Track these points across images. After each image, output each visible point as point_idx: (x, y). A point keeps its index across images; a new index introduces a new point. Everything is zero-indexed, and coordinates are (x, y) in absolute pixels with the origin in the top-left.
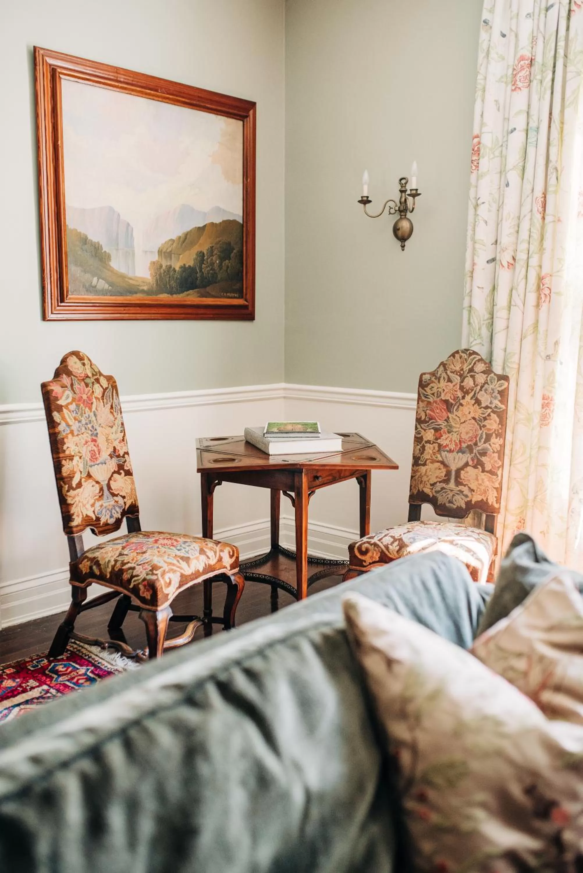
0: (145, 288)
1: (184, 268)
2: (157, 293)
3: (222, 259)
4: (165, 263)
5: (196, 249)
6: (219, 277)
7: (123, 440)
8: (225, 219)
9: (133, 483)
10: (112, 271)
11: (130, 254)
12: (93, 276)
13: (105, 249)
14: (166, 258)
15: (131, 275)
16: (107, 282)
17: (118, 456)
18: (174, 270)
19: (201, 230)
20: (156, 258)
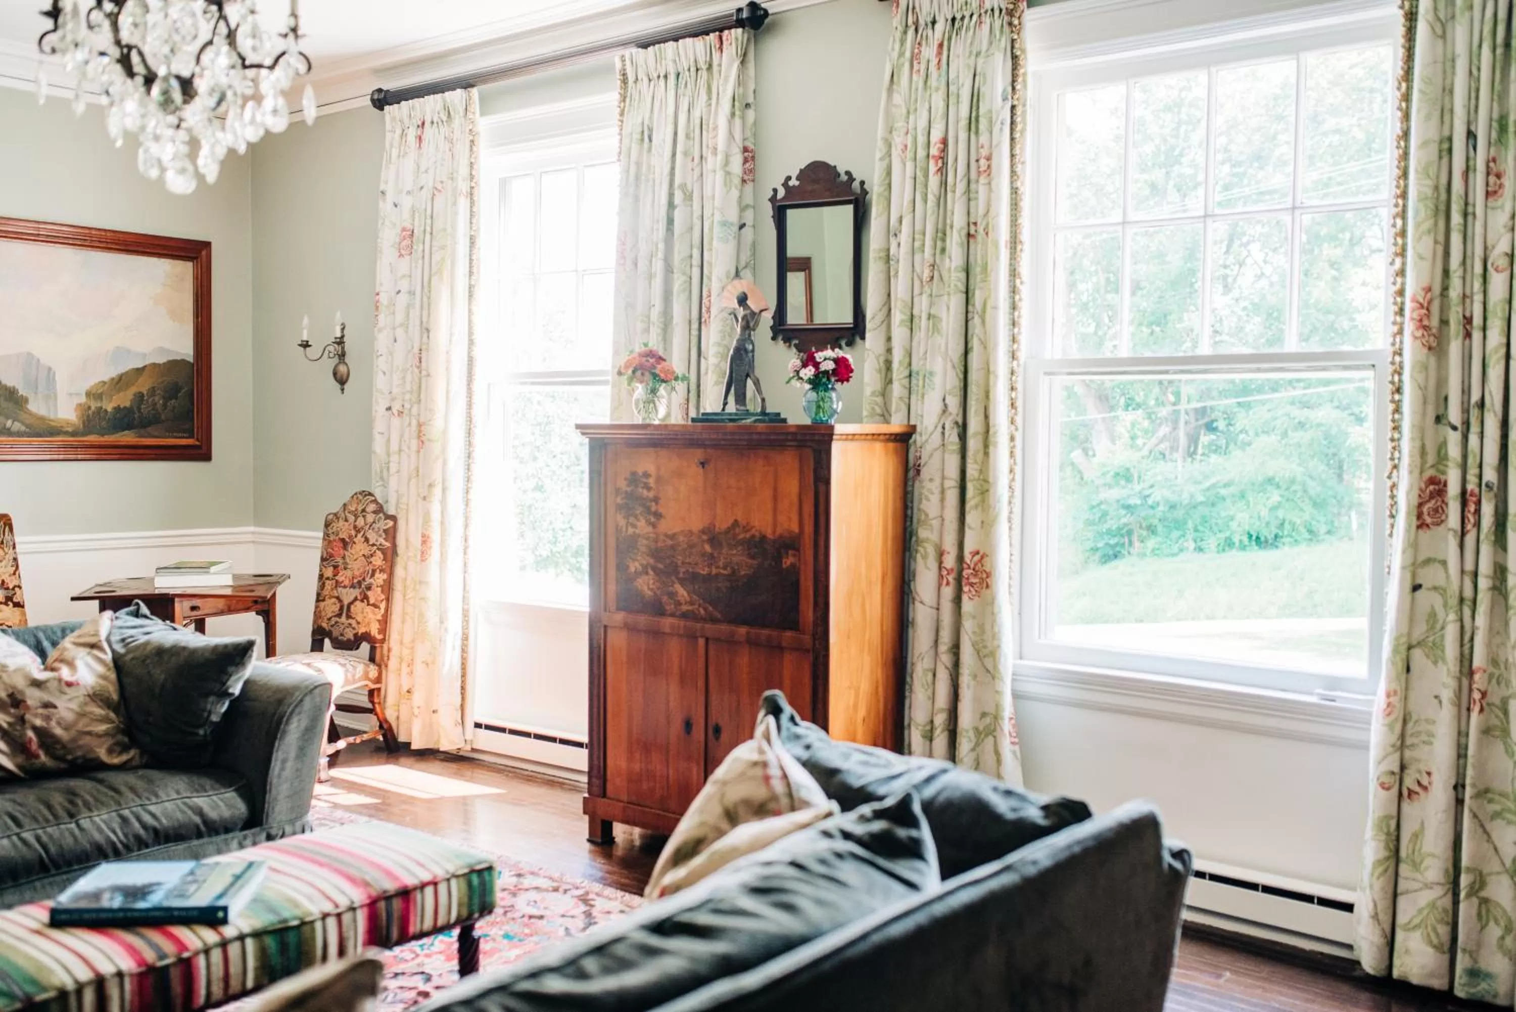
0: (70, 430)
1: (117, 409)
2: (84, 434)
3: (167, 399)
4: (94, 405)
5: (133, 390)
6: (163, 417)
7: (14, 574)
8: (171, 358)
9: (24, 614)
10: (30, 414)
11: (51, 396)
12: (8, 418)
13: (22, 392)
14: (95, 399)
15: (52, 417)
16: (23, 423)
17: (7, 589)
18: (106, 411)
19: (139, 371)
20: (83, 399)
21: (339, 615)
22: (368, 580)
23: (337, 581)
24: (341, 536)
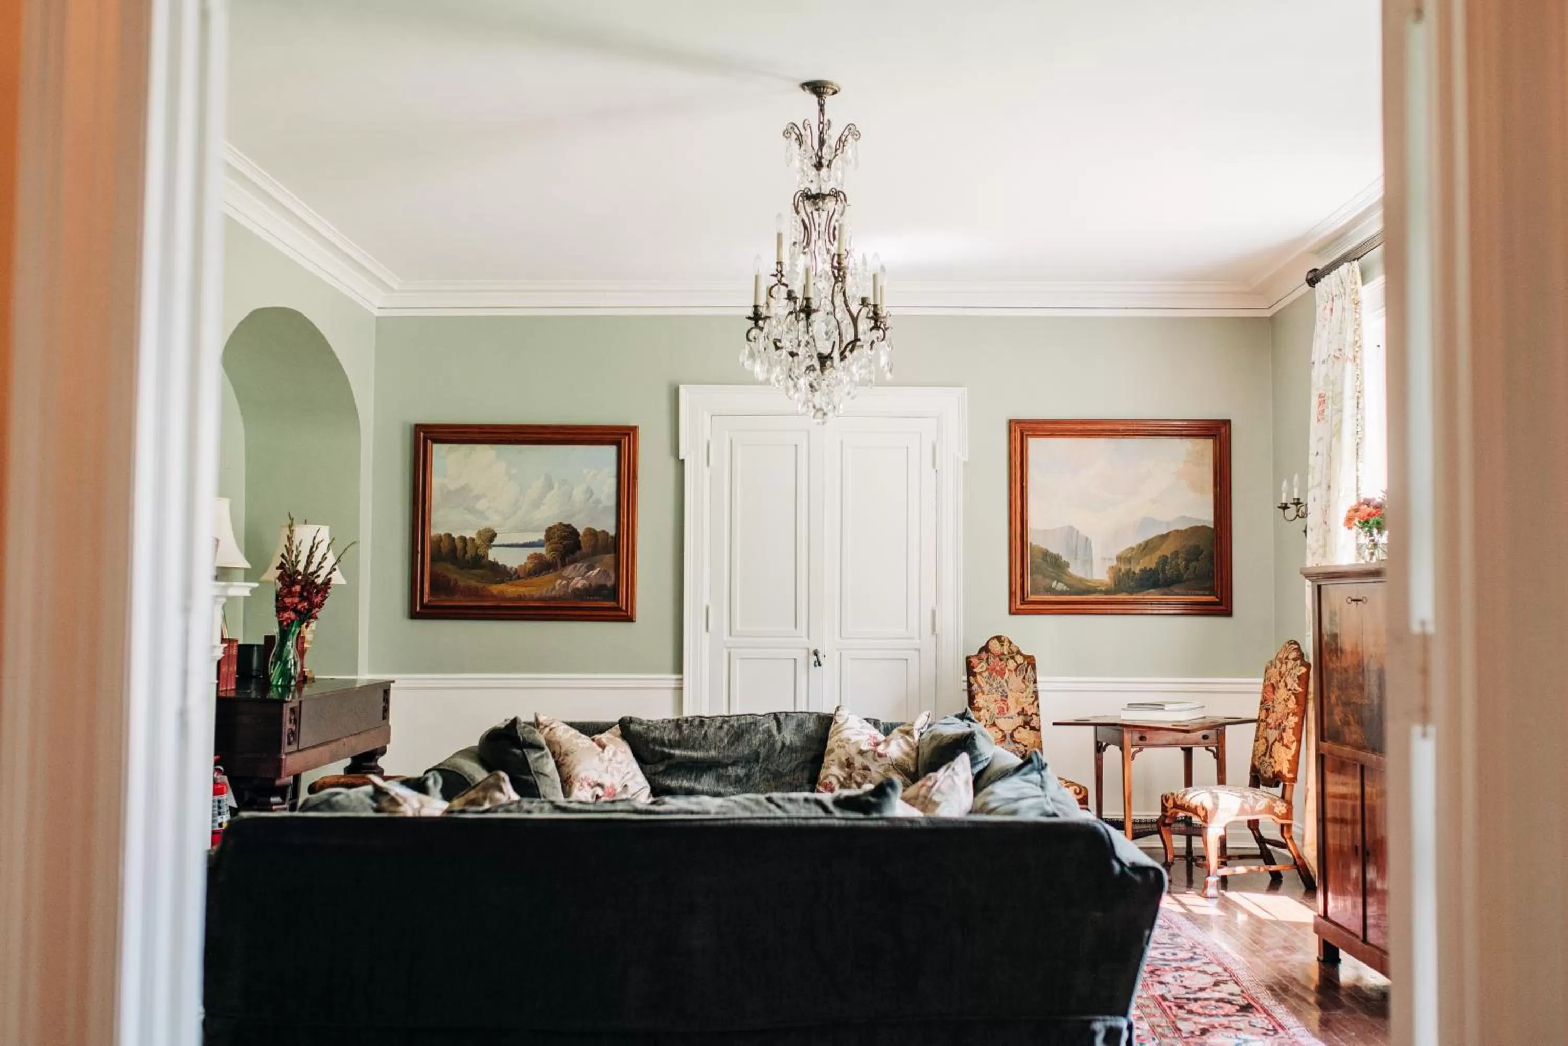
0: (1103, 589)
1: (1144, 571)
2: (1115, 593)
3: (1188, 561)
4: (1124, 568)
5: (1159, 553)
6: (1185, 577)
7: (1033, 703)
8: (1192, 525)
9: (1040, 737)
10: (1070, 576)
11: (1088, 561)
12: (1053, 579)
13: (1065, 558)
14: (1124, 563)
15: (1089, 578)
16: (1066, 584)
17: (1026, 715)
18: (1134, 573)
19: (1163, 538)
20: (1115, 563)
21: (1265, 755)
22: (1285, 723)
23: (1267, 723)
24: (1272, 682)
